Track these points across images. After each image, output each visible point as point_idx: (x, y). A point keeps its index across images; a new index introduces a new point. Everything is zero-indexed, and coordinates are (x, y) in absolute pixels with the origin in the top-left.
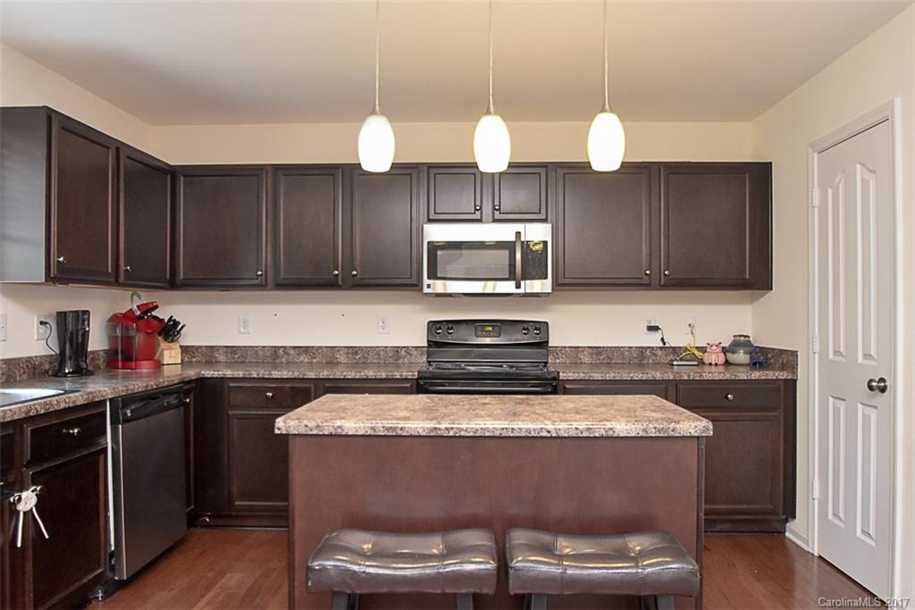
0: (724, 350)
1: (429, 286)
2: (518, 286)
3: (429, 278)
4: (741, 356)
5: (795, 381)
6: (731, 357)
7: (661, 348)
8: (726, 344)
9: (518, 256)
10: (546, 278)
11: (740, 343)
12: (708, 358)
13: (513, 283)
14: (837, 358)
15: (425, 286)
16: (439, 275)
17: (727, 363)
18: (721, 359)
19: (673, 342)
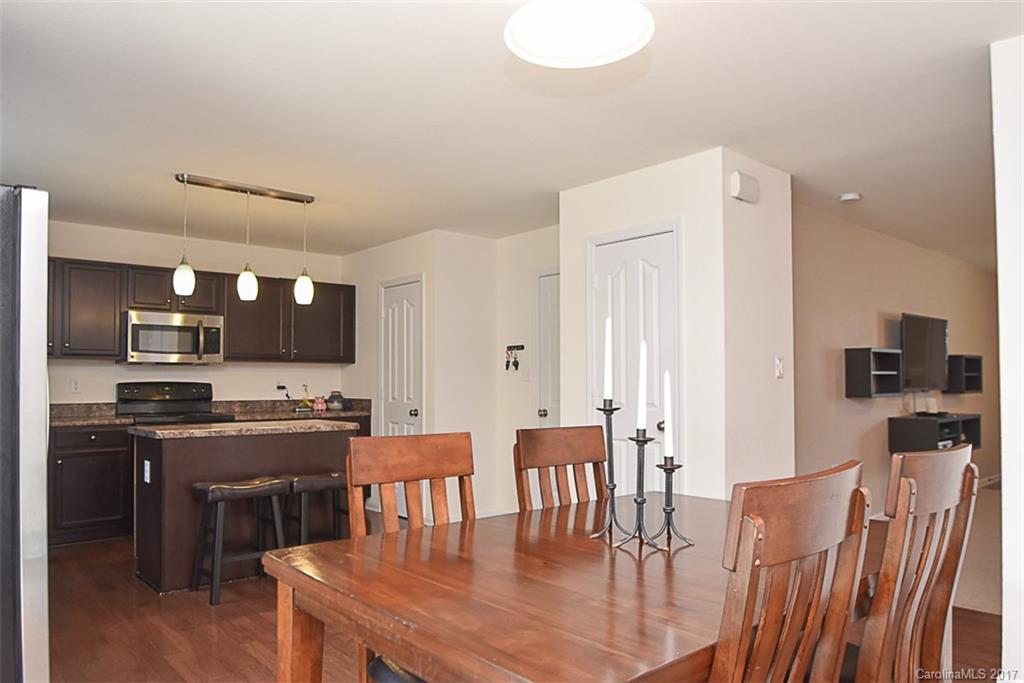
0: (326, 401)
1: (132, 357)
2: (200, 358)
3: (133, 350)
4: (336, 405)
5: (369, 417)
6: (331, 405)
7: (286, 401)
8: (327, 398)
9: (201, 338)
10: (219, 352)
11: (335, 397)
12: (316, 407)
13: (195, 356)
14: (394, 401)
15: (129, 357)
16: (140, 348)
17: (328, 409)
18: (324, 407)
19: (294, 397)
